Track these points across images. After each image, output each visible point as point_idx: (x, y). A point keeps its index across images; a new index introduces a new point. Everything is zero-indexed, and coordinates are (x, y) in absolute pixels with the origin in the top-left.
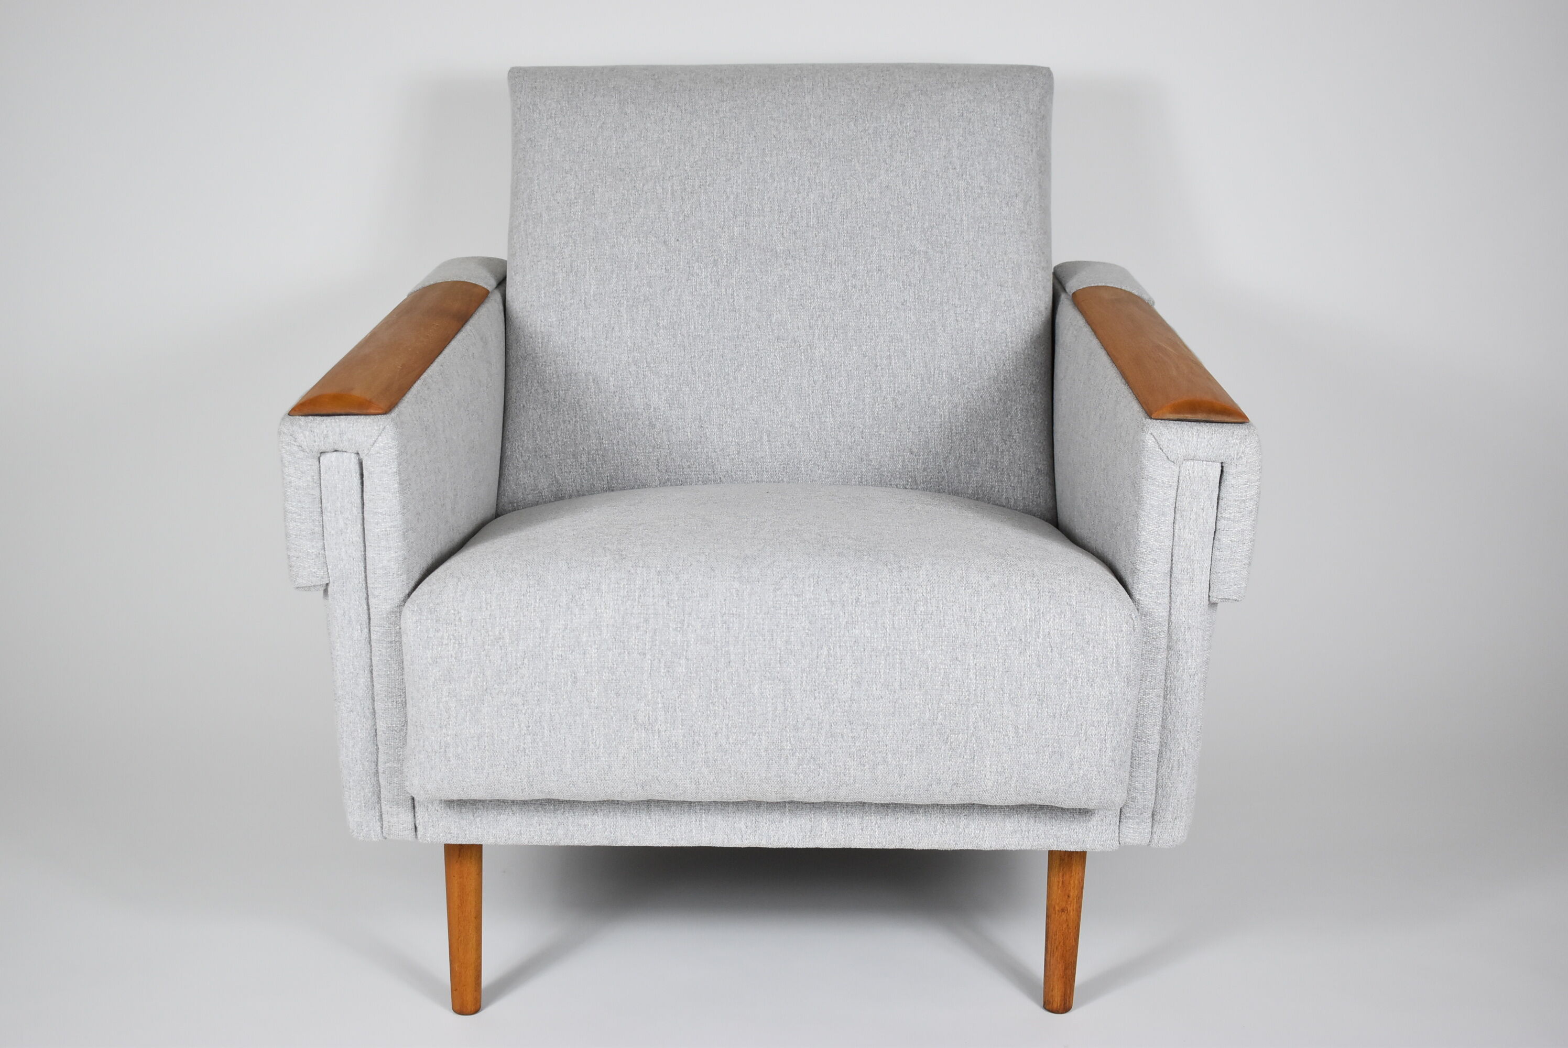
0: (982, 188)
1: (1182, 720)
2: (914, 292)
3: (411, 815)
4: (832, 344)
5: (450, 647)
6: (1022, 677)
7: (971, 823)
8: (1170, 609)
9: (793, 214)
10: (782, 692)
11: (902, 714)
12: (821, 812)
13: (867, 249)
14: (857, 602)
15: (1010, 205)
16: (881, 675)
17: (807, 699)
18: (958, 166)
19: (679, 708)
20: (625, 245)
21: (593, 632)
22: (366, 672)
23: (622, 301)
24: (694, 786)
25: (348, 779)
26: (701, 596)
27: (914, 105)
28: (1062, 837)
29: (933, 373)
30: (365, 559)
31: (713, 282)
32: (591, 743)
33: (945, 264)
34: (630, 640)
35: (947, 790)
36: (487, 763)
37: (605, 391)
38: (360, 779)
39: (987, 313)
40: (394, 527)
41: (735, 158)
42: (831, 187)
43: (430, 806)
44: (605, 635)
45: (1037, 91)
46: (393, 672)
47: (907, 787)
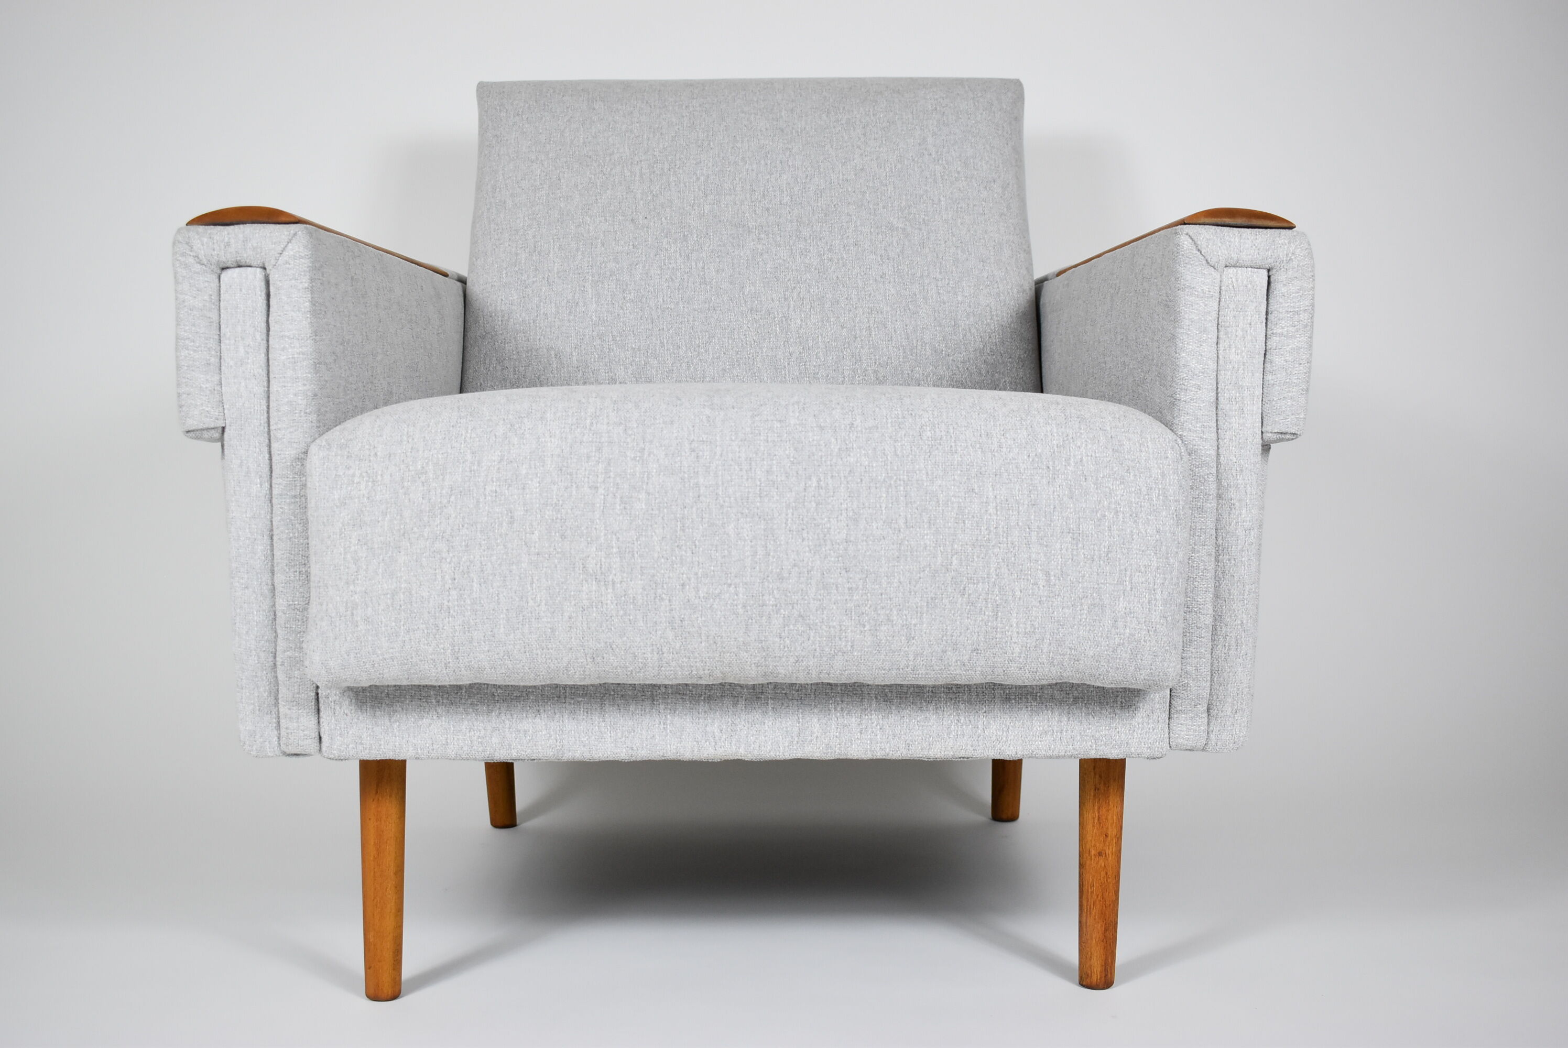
0: (958, 173)
1: (1238, 587)
2: (893, 266)
3: (314, 721)
4: (808, 316)
5: (363, 487)
6: (1052, 512)
7: (992, 722)
8: (1218, 448)
9: (766, 193)
10: (762, 532)
11: (909, 559)
12: (811, 710)
13: (843, 225)
14: (850, 428)
15: (988, 189)
16: (882, 511)
17: (793, 541)
18: (934, 153)
19: (637, 553)
20: (591, 224)
21: (535, 463)
22: (266, 537)
23: (587, 277)
24: (656, 656)
25: (241, 675)
26: (664, 422)
27: (886, 100)
28: (1101, 738)
29: (915, 345)
30: (269, 397)
31: (683, 257)
32: (530, 599)
33: (924, 240)
34: (578, 472)
35: (966, 658)
36: (402, 627)
37: (568, 366)
38: (254, 674)
39: (970, 287)
40: (303, 354)
41: (706, 144)
42: (804, 169)
43: (338, 708)
44: (549, 466)
45: (1010, 94)
46: (296, 535)
47: (916, 655)
